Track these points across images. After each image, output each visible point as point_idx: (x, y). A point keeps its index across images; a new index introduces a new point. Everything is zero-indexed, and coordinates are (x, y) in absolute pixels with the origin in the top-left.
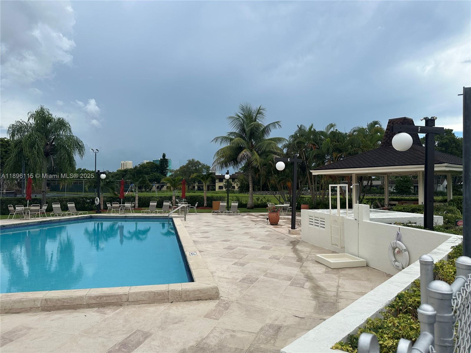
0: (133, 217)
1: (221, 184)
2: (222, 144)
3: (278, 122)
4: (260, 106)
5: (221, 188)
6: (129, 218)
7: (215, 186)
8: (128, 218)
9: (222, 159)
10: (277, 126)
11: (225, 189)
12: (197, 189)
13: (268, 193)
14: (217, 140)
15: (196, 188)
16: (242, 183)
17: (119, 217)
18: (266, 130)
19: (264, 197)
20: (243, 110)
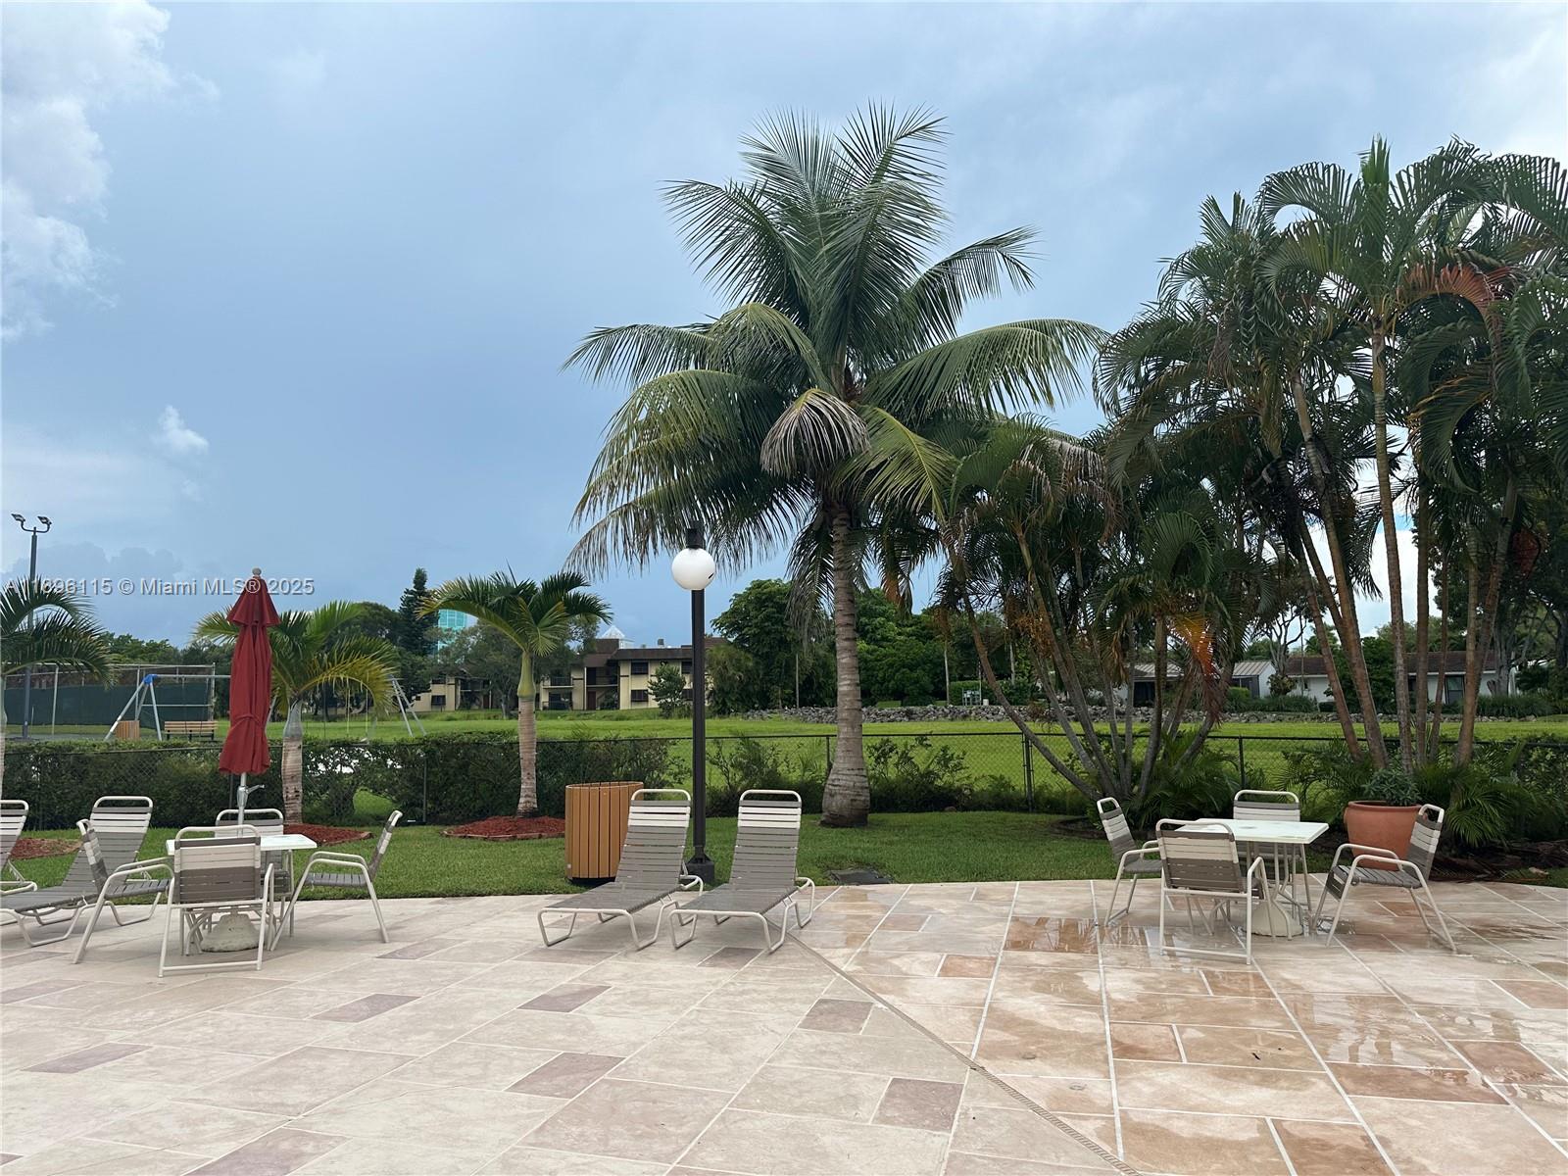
1: (642, 684)
5: (639, 696)
7: (617, 690)
9: (647, 487)
10: (1002, 272)
11: (657, 700)
12: (547, 705)
13: (828, 712)
14: (609, 349)
15: (545, 699)
16: (722, 676)
19: (922, 738)
20: (773, 166)
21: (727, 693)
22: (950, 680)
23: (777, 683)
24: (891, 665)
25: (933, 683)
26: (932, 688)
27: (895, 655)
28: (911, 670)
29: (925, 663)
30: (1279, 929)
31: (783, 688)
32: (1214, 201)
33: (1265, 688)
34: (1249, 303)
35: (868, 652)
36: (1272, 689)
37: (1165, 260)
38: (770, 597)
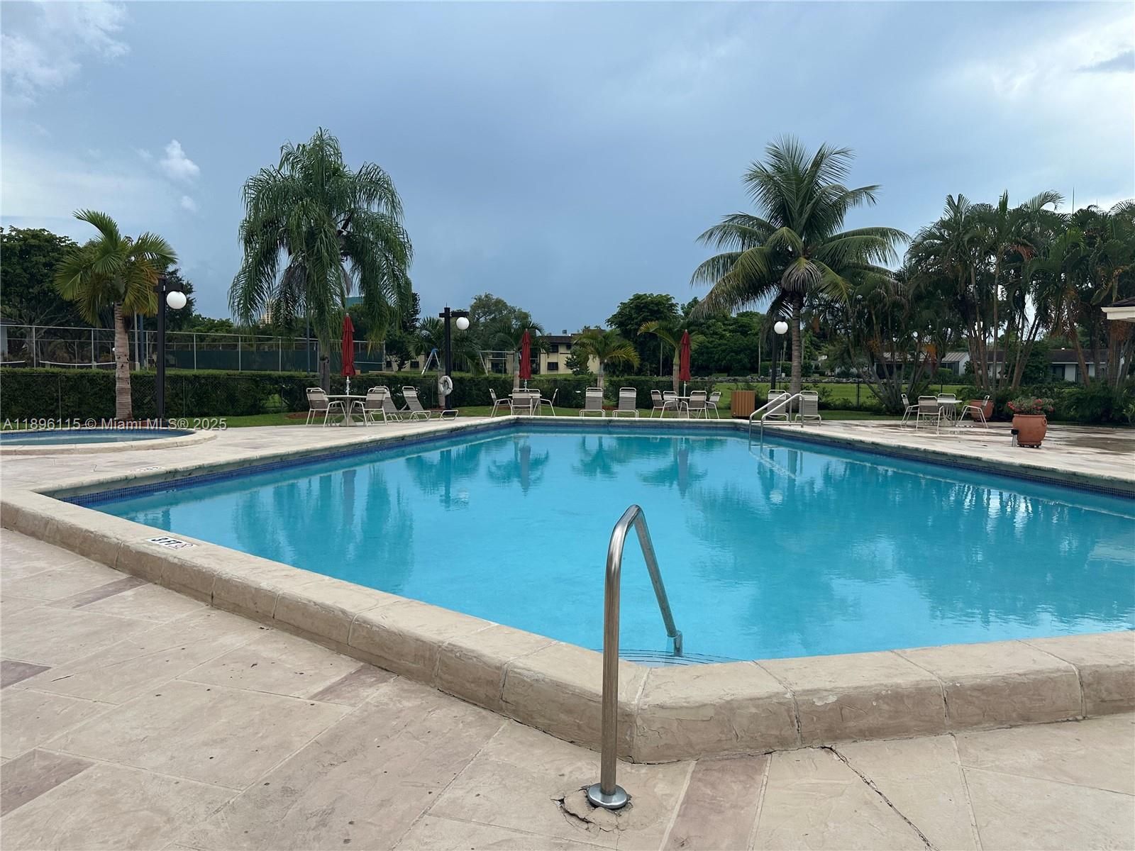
0: (627, 424)
2: (723, 244)
3: (872, 188)
4: (823, 146)
5: (552, 366)
6: (618, 426)
7: (537, 362)
8: (614, 426)
10: (864, 199)
14: (712, 233)
17: (590, 423)
18: (837, 210)
20: (777, 155)
21: (616, 366)
22: (762, 361)
23: (647, 361)
24: (724, 351)
25: (750, 362)
26: (749, 365)
27: (726, 344)
28: (737, 355)
29: (746, 350)
30: (946, 425)
31: (651, 363)
32: (951, 196)
33: (962, 369)
34: (957, 249)
35: (708, 342)
36: (966, 370)
37: (932, 223)
38: (646, 305)
